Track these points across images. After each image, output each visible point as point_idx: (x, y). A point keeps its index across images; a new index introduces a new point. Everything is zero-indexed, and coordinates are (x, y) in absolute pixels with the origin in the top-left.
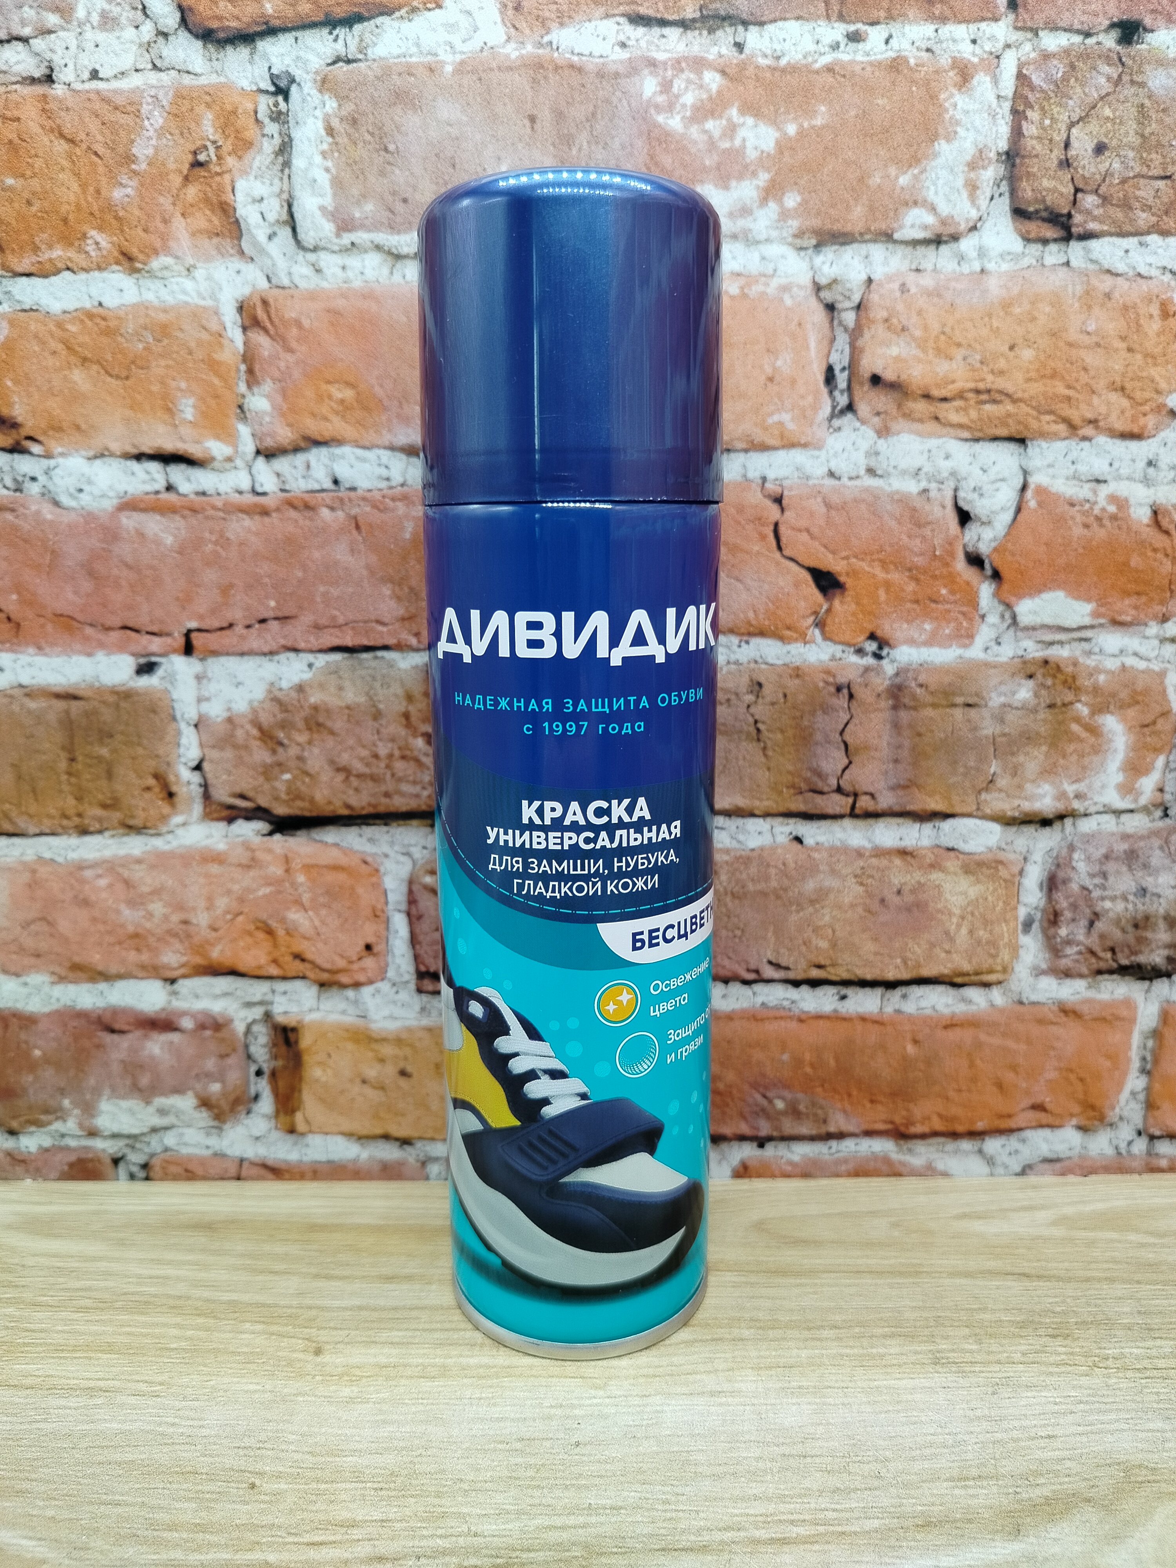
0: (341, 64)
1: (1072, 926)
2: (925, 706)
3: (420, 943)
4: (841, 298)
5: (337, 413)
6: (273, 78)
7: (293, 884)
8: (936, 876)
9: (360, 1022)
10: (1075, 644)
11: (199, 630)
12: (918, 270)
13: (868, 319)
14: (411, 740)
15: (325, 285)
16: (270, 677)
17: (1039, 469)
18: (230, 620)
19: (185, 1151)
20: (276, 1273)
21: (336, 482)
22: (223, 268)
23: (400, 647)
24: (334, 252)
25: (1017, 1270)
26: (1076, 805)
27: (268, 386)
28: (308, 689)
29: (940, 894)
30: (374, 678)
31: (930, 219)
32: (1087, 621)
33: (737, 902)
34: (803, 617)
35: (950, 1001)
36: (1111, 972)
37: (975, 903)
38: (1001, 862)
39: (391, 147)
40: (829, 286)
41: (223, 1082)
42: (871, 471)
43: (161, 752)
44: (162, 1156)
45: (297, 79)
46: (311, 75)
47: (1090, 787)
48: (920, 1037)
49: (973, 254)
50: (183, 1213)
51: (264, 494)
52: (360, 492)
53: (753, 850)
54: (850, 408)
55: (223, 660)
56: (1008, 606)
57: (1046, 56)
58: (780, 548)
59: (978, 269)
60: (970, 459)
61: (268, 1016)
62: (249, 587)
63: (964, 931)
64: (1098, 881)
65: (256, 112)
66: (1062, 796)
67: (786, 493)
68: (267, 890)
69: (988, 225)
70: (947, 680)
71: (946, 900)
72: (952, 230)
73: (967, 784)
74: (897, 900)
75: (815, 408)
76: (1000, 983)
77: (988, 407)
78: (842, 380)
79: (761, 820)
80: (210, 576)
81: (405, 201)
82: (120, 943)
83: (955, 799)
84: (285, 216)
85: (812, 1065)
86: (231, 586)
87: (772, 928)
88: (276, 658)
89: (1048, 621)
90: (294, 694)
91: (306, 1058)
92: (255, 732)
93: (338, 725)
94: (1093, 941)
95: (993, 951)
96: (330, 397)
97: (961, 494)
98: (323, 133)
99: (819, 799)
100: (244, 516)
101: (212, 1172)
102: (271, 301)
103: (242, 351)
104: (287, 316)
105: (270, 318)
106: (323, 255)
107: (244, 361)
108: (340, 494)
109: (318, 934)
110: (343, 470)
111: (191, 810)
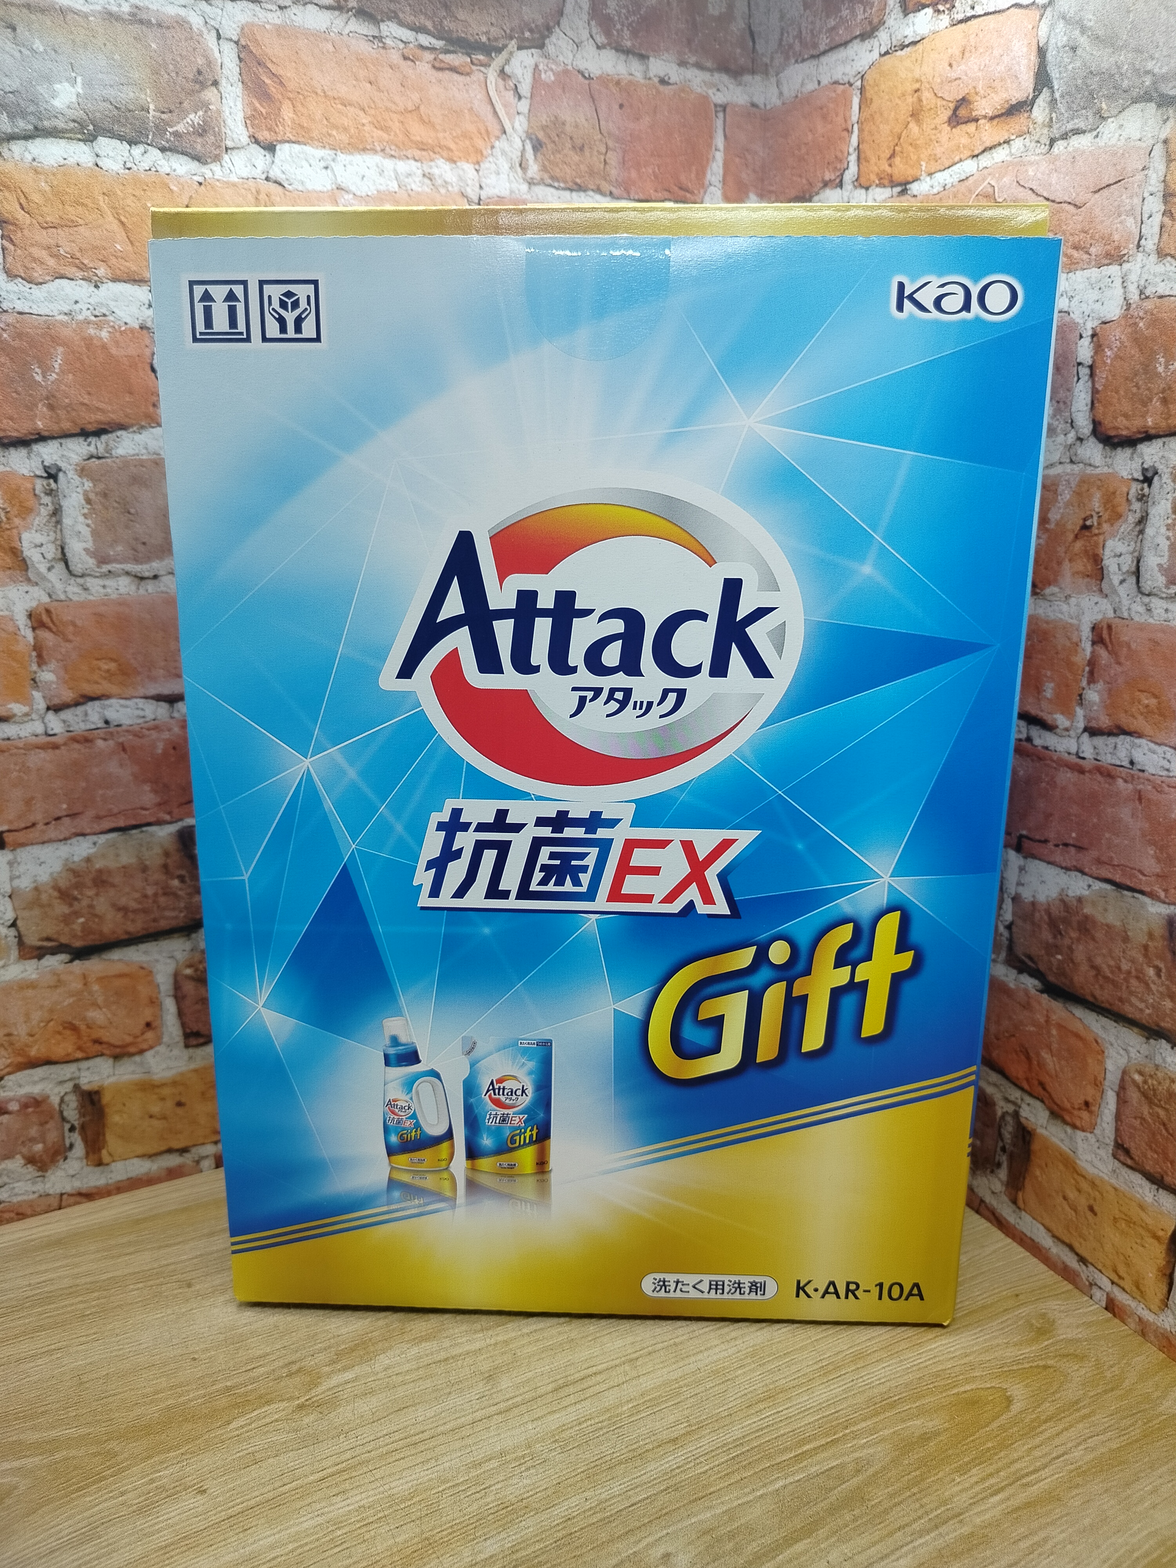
0: (94, 460)
3: (184, 1015)
5: (105, 678)
6: (46, 469)
7: (90, 993)
9: (146, 1077)
11: (10, 832)
14: (169, 881)
15: (91, 598)
16: (65, 855)
18: (33, 821)
19: (15, 1200)
20: (129, 1254)
21: (107, 722)
22: (15, 590)
23: (158, 823)
24: (96, 577)
27: (53, 665)
28: (93, 859)
30: (141, 846)
39: (132, 511)
41: (44, 1142)
45: (63, 469)
46: (73, 467)
51: (54, 735)
52: (124, 727)
55: (29, 848)
61: (77, 1087)
62: (46, 797)
65: (34, 490)
68: (71, 1000)
80: (16, 793)
81: (144, 543)
84: (59, 556)
86: (32, 798)
88: (69, 842)
90: (84, 865)
91: (107, 1110)
92: (56, 894)
93: (117, 880)
96: (99, 669)
98: (83, 502)
100: (40, 751)
101: (38, 1210)
102: (52, 610)
103: (33, 644)
104: (65, 619)
105: (52, 621)
106: (88, 579)
107: (34, 650)
108: (110, 730)
109: (111, 1023)
110: (111, 715)
111: (8, 956)
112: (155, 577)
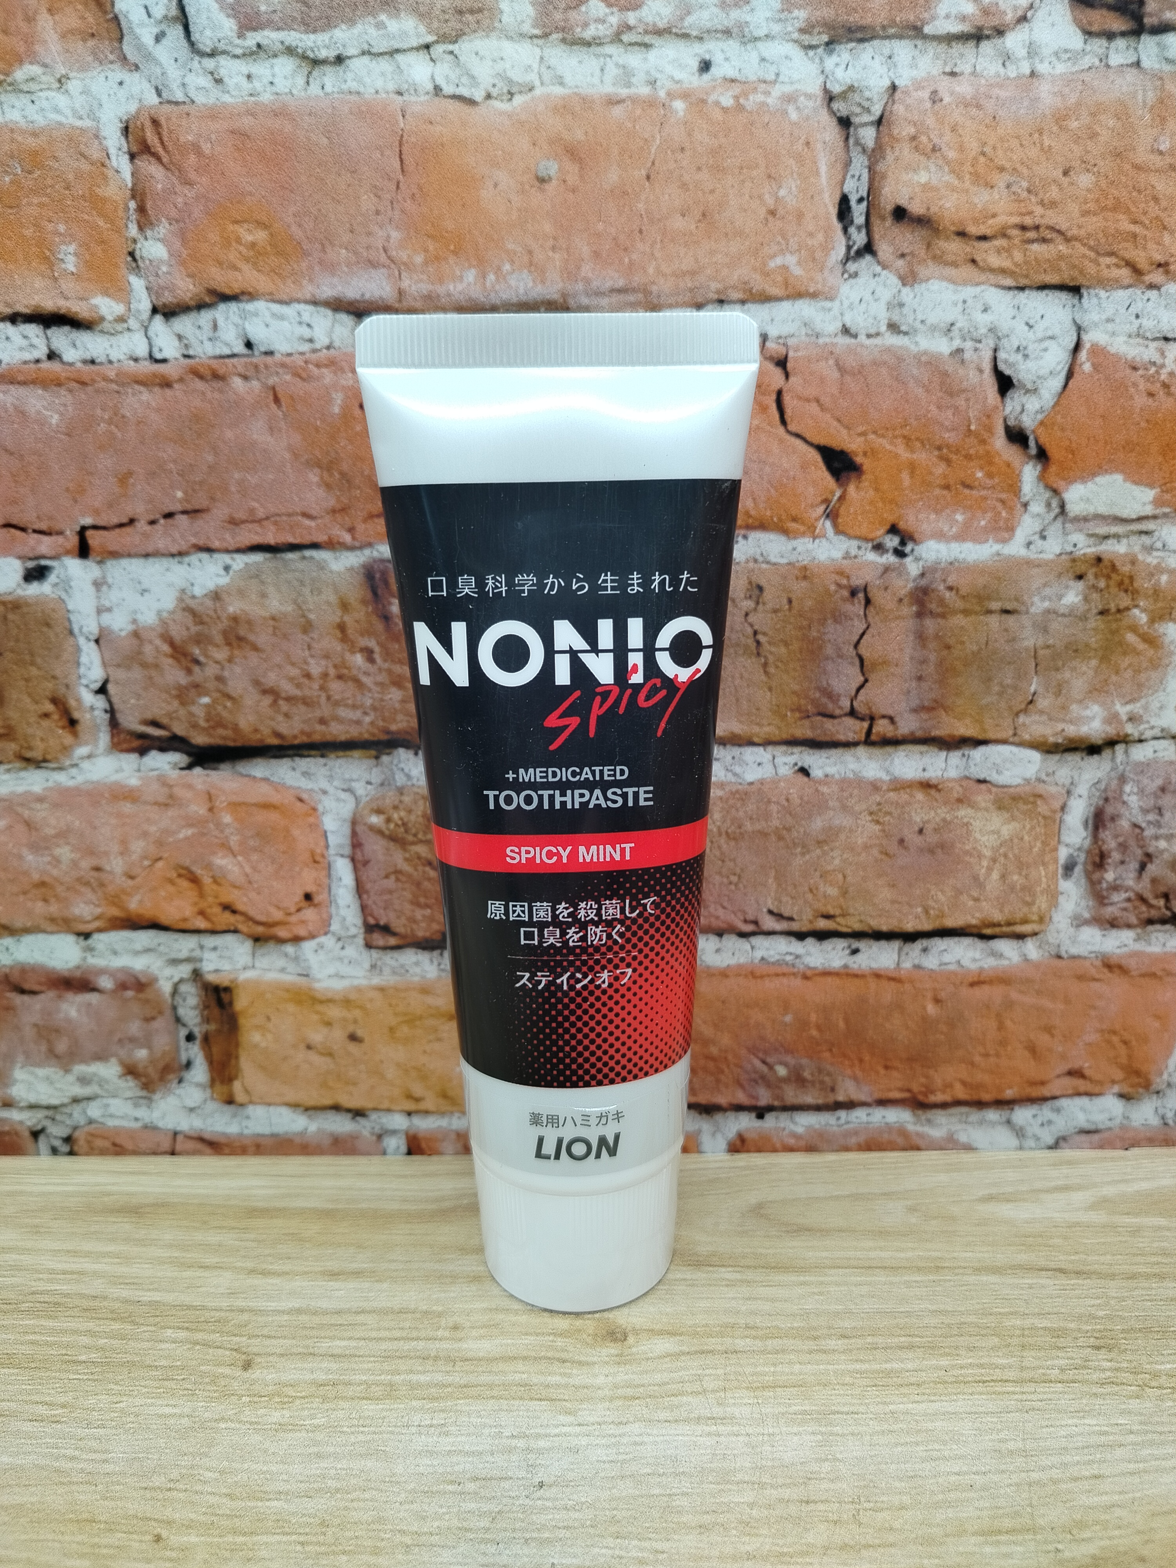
1: (1121, 869)
2: (954, 612)
3: (367, 892)
4: (858, 110)
5: (247, 260)
7: (219, 825)
8: (963, 812)
9: (302, 981)
10: (1134, 539)
11: (95, 527)
12: (953, 74)
13: (891, 136)
14: (348, 655)
15: (227, 99)
16: (181, 583)
17: (1096, 325)
18: (131, 514)
19: (111, 1123)
20: (206, 1267)
21: (249, 345)
22: (102, 78)
23: (331, 545)
24: (236, 57)
25: (1052, 1265)
26: (1129, 729)
27: (163, 229)
28: (224, 596)
29: (969, 833)
30: (302, 583)
31: (970, 8)
32: (1149, 510)
33: (732, 843)
34: (812, 506)
35: (977, 955)
36: (1163, 921)
37: (1007, 843)
38: (1040, 796)
40: (843, 95)
41: (150, 1047)
42: (893, 327)
43: (58, 672)
44: (86, 1129)
47: (1146, 708)
48: (943, 995)
49: (1022, 52)
50: (109, 1194)
51: (164, 361)
52: (278, 357)
53: (751, 784)
54: (869, 249)
55: (125, 562)
56: (1056, 492)
58: (783, 422)
59: (1027, 72)
60: (1013, 312)
61: (197, 974)
62: (153, 474)
63: (995, 875)
64: (1151, 817)
66: (1113, 718)
67: (791, 354)
68: (189, 832)
69: (1040, 14)
70: (981, 581)
71: (976, 841)
72: (995, 22)
73: (1003, 705)
74: (918, 840)
75: (826, 248)
76: (1035, 934)
77: (1035, 247)
78: (858, 213)
79: (761, 749)
80: (105, 462)
82: (25, 893)
83: (989, 722)
84: (174, 12)
85: (819, 1028)
86: (130, 474)
87: (773, 873)
88: (186, 559)
89: (1103, 510)
90: (209, 603)
91: (242, 1021)
92: (166, 648)
93: (262, 638)
94: (1144, 886)
95: (1028, 899)
96: (238, 240)
97: (1002, 355)
99: (829, 724)
100: (142, 388)
101: (143, 1146)
102: (163, 121)
103: (130, 185)
104: (182, 139)
105: (162, 143)
106: (223, 60)
107: (133, 197)
108: (254, 360)
109: (250, 882)
110: (256, 331)
111: (96, 740)
112: (339, 60)
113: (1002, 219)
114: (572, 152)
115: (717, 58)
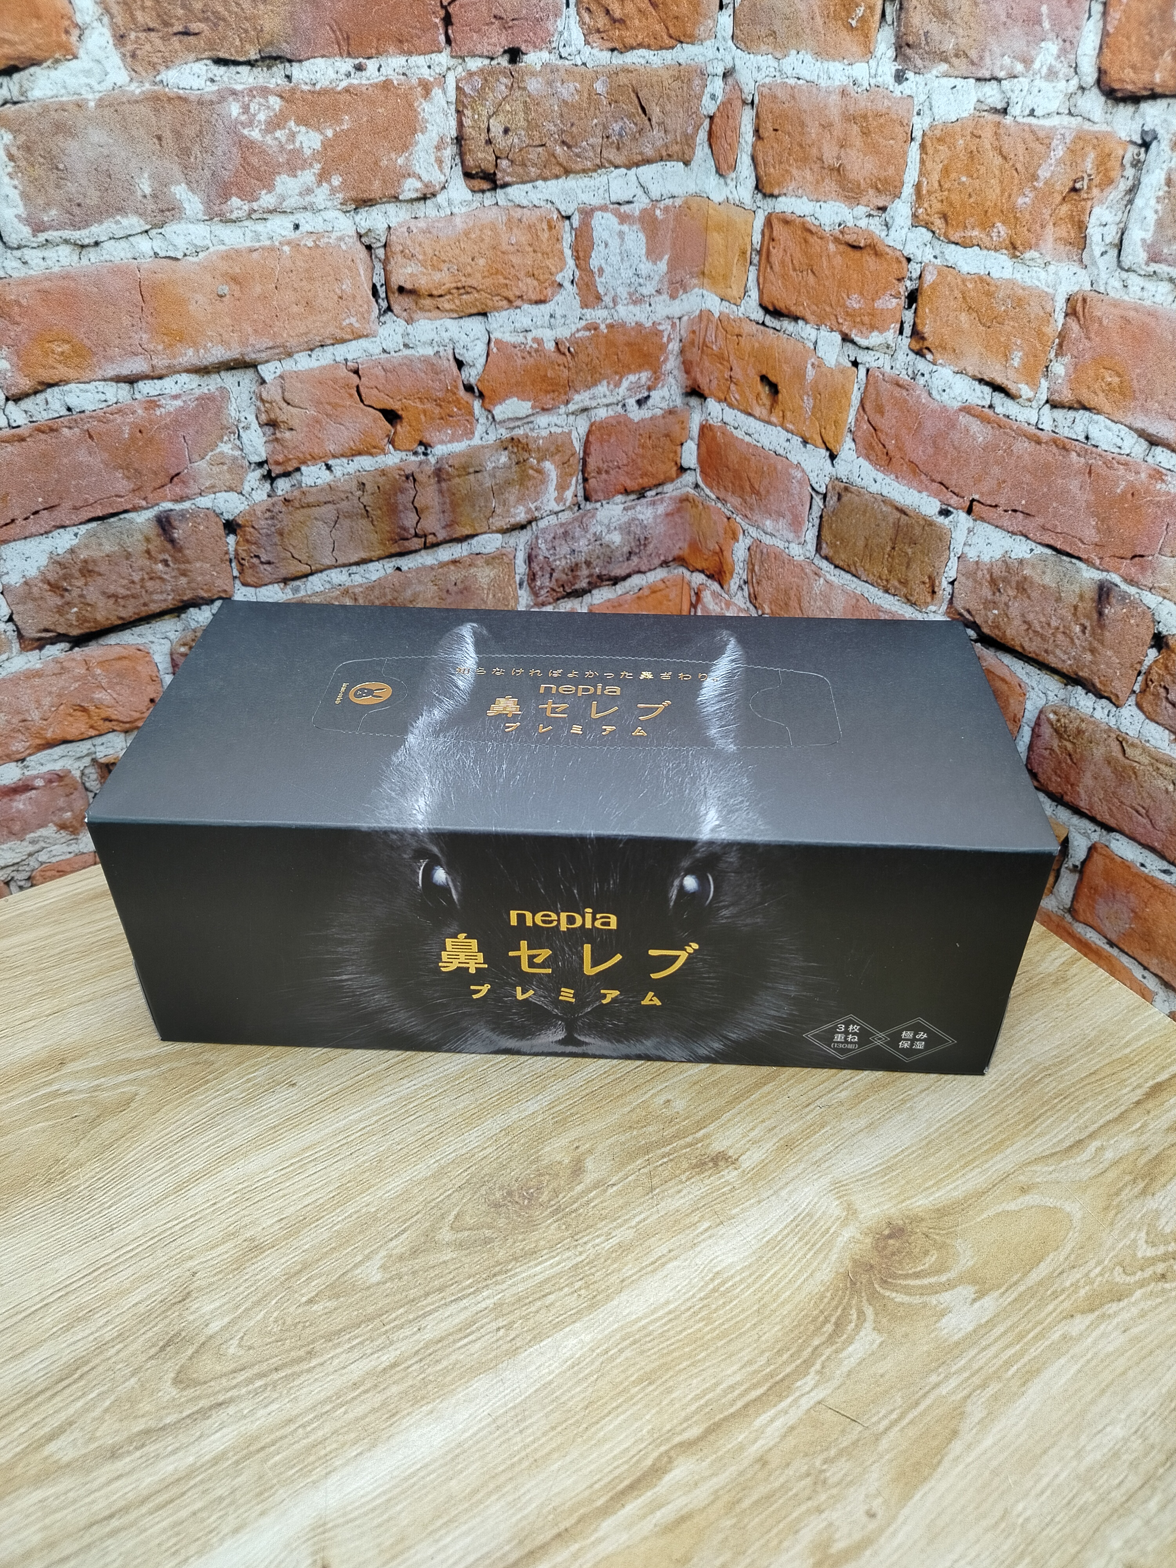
0: (9, 105)
1: (542, 579)
2: (454, 477)
4: (374, 241)
5: (61, 363)
7: (93, 676)
8: (472, 570)
10: (526, 426)
12: (416, 218)
13: (391, 252)
14: (153, 566)
15: (32, 273)
16: (49, 549)
17: (495, 329)
18: (12, 517)
19: (54, 860)
21: (69, 409)
23: (135, 509)
24: (34, 248)
26: (537, 514)
27: (4, 351)
28: (77, 550)
29: (476, 579)
30: (121, 533)
31: (419, 185)
32: (530, 412)
34: (381, 439)
36: (564, 597)
37: (494, 579)
38: (504, 554)
39: (61, 166)
40: (366, 234)
41: (71, 810)
42: (406, 346)
44: (40, 869)
47: (542, 503)
49: (445, 204)
51: (19, 427)
52: (87, 414)
54: (389, 309)
55: (14, 544)
56: (489, 411)
57: (471, 74)
58: (362, 401)
59: (449, 213)
60: (459, 329)
61: (94, 761)
62: (21, 492)
63: (491, 596)
64: (551, 551)
66: (529, 510)
67: (360, 367)
68: (77, 685)
69: (452, 184)
70: (464, 460)
71: (480, 582)
72: (432, 190)
73: (481, 516)
74: (455, 588)
75: (369, 311)
77: (464, 297)
78: (382, 292)
79: (377, 562)
81: (79, 205)
83: (477, 526)
86: (9, 494)
88: (51, 535)
89: (511, 415)
90: (69, 556)
92: (46, 587)
93: (103, 568)
94: (553, 584)
95: (506, 603)
96: (53, 352)
97: (456, 351)
98: (6, 159)
99: (406, 543)
100: (7, 445)
101: (75, 867)
106: (25, 251)
108: (74, 417)
109: (117, 702)
110: (72, 401)
111: (11, 649)
112: (97, 244)
113: (448, 286)
114: (235, 279)
115: (302, 222)
